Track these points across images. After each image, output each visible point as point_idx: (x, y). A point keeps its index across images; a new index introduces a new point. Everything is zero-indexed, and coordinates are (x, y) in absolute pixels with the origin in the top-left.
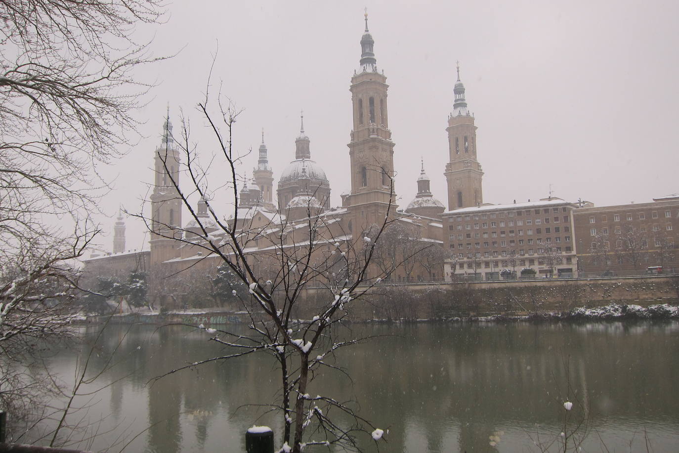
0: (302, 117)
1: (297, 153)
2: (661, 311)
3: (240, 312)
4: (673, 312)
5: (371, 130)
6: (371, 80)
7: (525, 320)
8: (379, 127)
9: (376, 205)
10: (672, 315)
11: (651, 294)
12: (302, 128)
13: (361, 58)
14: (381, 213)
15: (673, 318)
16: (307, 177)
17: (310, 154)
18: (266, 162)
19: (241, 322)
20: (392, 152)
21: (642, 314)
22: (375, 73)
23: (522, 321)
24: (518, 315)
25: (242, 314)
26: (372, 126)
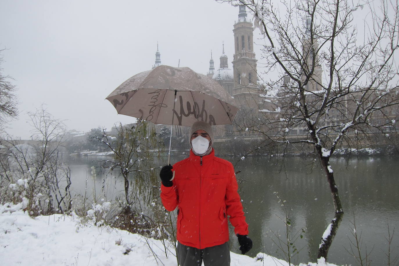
0: (223, 45)
1: (221, 65)
2: (364, 152)
3: (172, 151)
4: (371, 153)
5: (242, 54)
6: (242, 26)
7: (298, 156)
8: (247, 52)
9: (244, 94)
10: (370, 154)
11: (363, 143)
12: (223, 51)
13: (238, 14)
14: (247, 98)
15: (370, 156)
16: (221, 79)
17: (228, 65)
18: (213, 69)
19: (173, 155)
20: (256, 65)
21: (355, 153)
22: (245, 22)
23: (296, 156)
24: (294, 153)
25: (173, 151)
26: (243, 51)
